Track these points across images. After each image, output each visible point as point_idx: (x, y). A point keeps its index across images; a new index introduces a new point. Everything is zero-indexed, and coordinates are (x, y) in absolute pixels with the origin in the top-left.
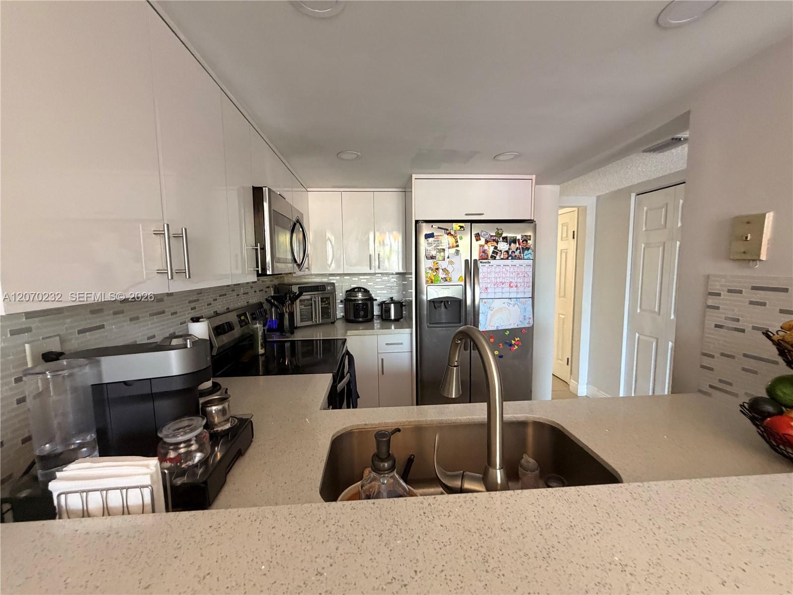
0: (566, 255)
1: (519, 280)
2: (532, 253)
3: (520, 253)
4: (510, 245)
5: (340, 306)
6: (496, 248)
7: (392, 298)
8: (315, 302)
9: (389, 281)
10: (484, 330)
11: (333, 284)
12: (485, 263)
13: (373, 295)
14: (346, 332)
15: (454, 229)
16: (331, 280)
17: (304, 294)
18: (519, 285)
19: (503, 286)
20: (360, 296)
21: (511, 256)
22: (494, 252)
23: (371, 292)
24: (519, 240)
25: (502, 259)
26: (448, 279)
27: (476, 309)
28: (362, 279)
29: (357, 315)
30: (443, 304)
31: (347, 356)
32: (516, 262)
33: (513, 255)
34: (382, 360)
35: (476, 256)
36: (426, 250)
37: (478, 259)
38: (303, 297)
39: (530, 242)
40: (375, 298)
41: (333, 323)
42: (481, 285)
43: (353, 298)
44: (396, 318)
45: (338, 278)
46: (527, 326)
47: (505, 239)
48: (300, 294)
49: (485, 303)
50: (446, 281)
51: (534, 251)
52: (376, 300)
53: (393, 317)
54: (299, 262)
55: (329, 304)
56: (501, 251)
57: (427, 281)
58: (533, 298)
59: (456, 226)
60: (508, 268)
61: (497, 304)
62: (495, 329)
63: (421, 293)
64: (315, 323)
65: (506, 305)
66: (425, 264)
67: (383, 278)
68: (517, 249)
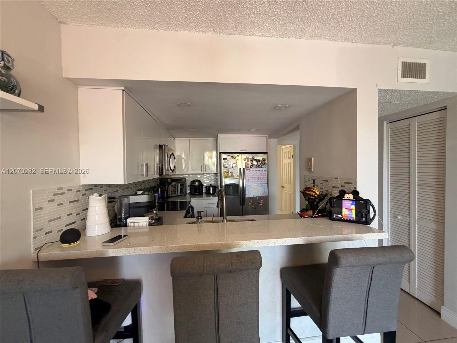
0: (290, 165)
1: (262, 177)
2: (267, 166)
3: (262, 165)
4: (258, 162)
5: (188, 188)
6: (252, 164)
7: (211, 184)
8: (177, 186)
9: (210, 177)
10: (248, 197)
11: (185, 178)
12: (248, 169)
13: (203, 183)
14: (191, 199)
15: (235, 156)
16: (185, 176)
17: (173, 182)
18: (262, 178)
19: (256, 179)
20: (197, 183)
21: (258, 167)
22: (251, 165)
23: (202, 182)
24: (261, 160)
25: (255, 168)
26: (233, 176)
27: (244, 188)
28: (198, 176)
29: (195, 192)
30: (231, 186)
31: (191, 208)
32: (260, 169)
33: (259, 166)
34: (206, 211)
35: (244, 167)
36: (224, 165)
37: (245, 168)
38: (172, 184)
39: (266, 161)
40: (203, 184)
41: (185, 195)
42: (246, 179)
43: (194, 184)
44: (213, 193)
45: (187, 175)
46: (266, 195)
47: (256, 160)
48: (172, 183)
49: (248, 186)
50: (232, 177)
51: (268, 165)
52: (204, 185)
53: (211, 193)
54: (172, 169)
55: (183, 187)
56: (254, 165)
57: (224, 177)
58: (268, 183)
59: (236, 155)
60: (257, 172)
61: (253, 186)
62: (252, 196)
63: (222, 182)
64: (177, 195)
65: (257, 187)
66: (223, 170)
67: (208, 176)
68: (261, 164)
